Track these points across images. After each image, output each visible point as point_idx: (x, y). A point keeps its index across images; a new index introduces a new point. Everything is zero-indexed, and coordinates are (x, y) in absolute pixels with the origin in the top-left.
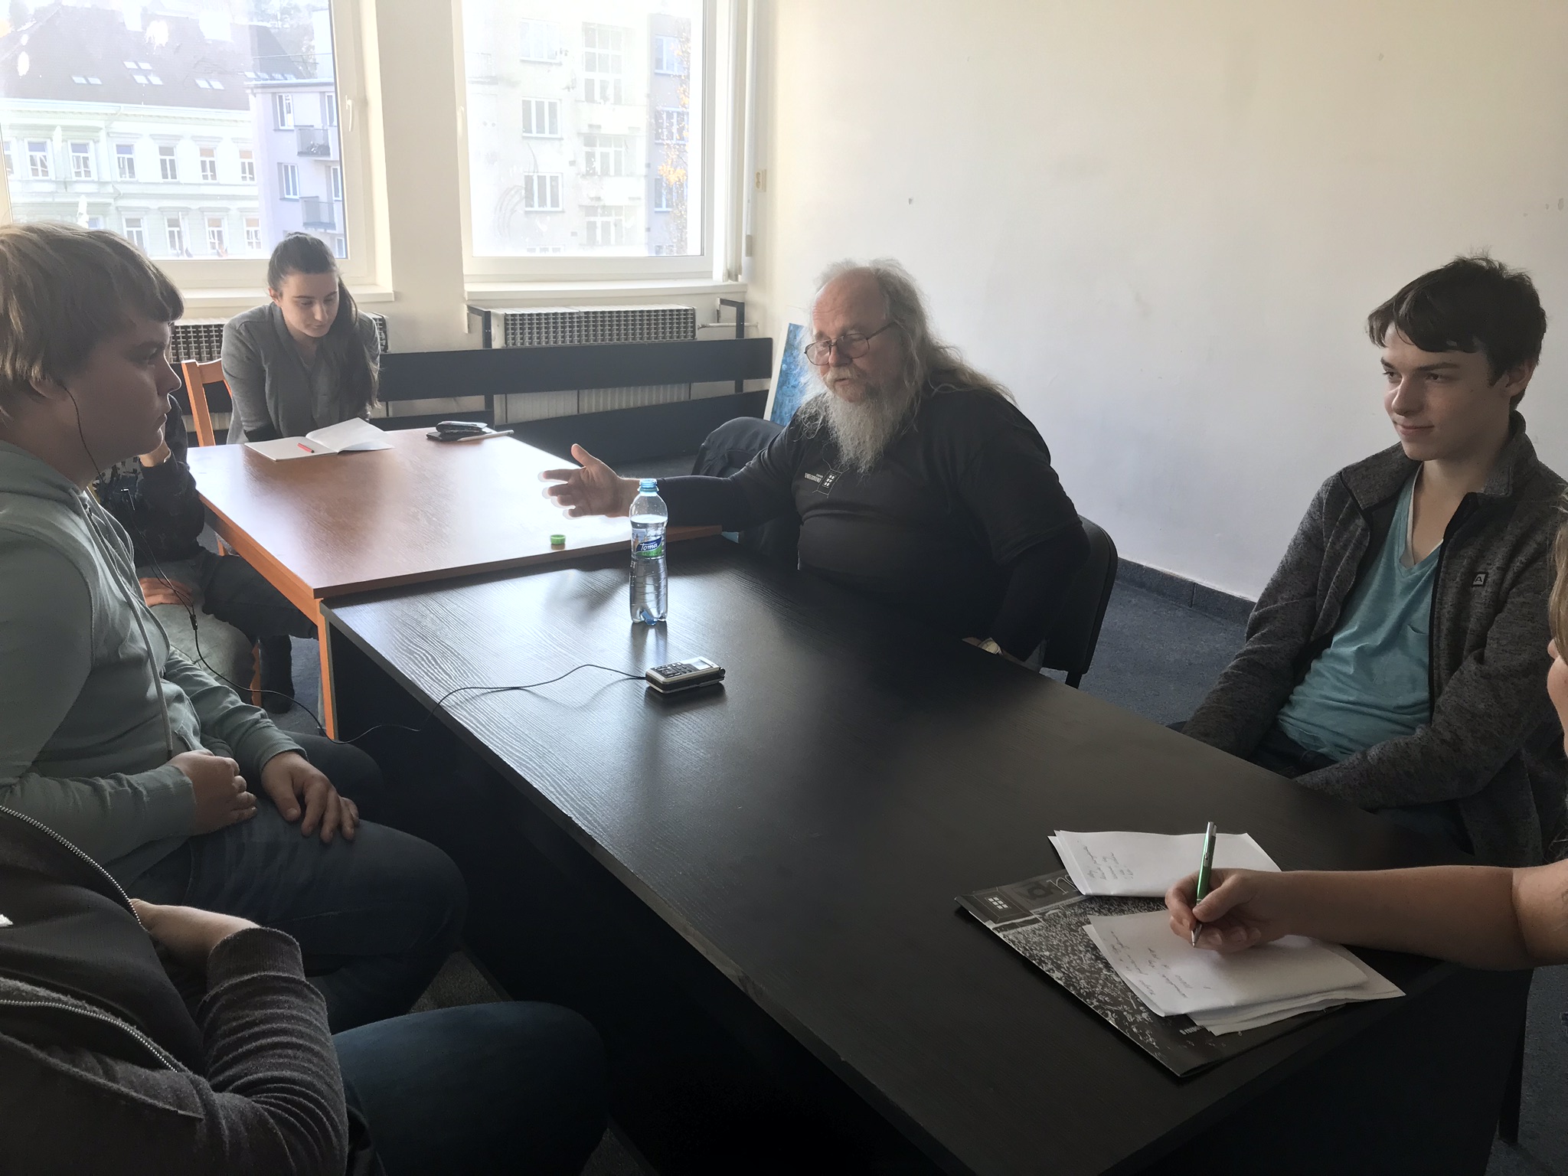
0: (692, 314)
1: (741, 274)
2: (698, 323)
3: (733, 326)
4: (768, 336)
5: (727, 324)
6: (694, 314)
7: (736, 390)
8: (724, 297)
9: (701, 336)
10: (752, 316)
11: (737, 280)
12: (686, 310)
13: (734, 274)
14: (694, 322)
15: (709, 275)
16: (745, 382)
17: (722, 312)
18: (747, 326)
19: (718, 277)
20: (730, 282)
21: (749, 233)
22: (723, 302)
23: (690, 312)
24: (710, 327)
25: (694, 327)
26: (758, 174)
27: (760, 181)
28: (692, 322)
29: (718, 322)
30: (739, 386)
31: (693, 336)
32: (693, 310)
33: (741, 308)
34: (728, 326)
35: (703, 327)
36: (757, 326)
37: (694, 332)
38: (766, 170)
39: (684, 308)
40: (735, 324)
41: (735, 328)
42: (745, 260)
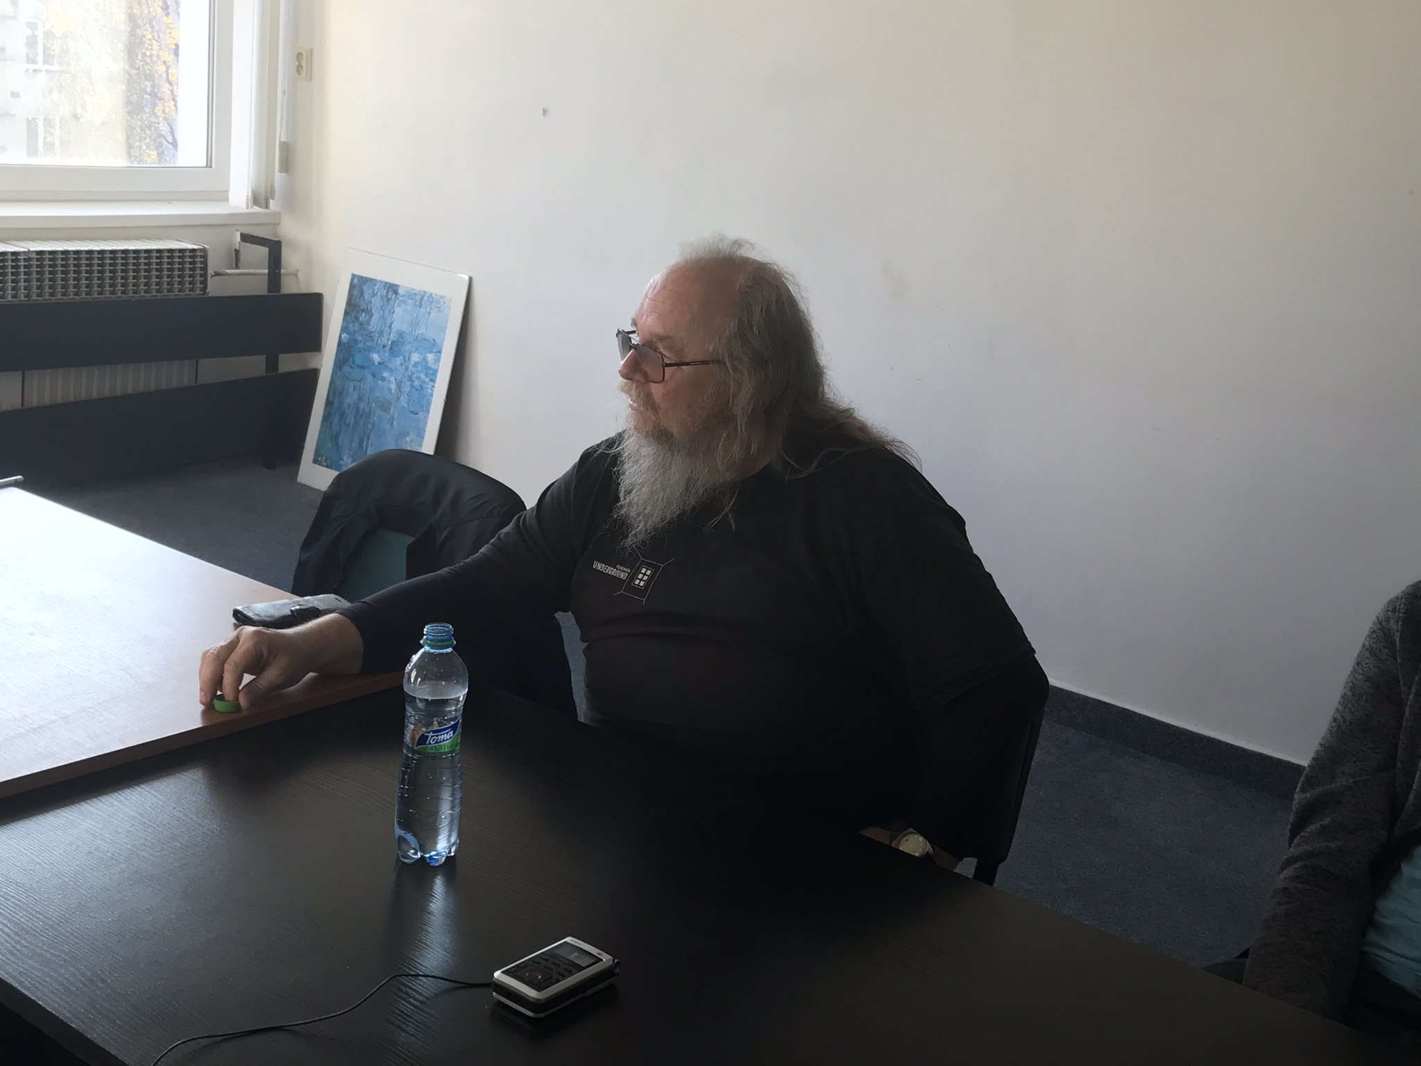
0: (201, 257)
1: (273, 199)
2: (210, 271)
3: (264, 274)
4: (316, 289)
5: (252, 271)
6: (205, 257)
7: (268, 370)
8: (246, 231)
9: (215, 288)
10: (291, 260)
11: (267, 207)
12: (193, 250)
13: (263, 197)
14: (205, 269)
15: (223, 196)
16: (281, 356)
17: (242, 253)
18: (284, 275)
19: (238, 199)
20: (257, 209)
21: (283, 139)
22: (246, 238)
23: (199, 253)
24: (227, 274)
25: (204, 276)
26: (299, 55)
27: (303, 64)
28: (201, 269)
29: (237, 267)
30: (272, 364)
31: (204, 289)
32: (204, 250)
33: (275, 248)
34: (254, 274)
35: (217, 274)
36: (296, 275)
37: (204, 282)
38: (311, 50)
39: (191, 246)
40: (266, 271)
41: (267, 277)
42: (279, 178)
